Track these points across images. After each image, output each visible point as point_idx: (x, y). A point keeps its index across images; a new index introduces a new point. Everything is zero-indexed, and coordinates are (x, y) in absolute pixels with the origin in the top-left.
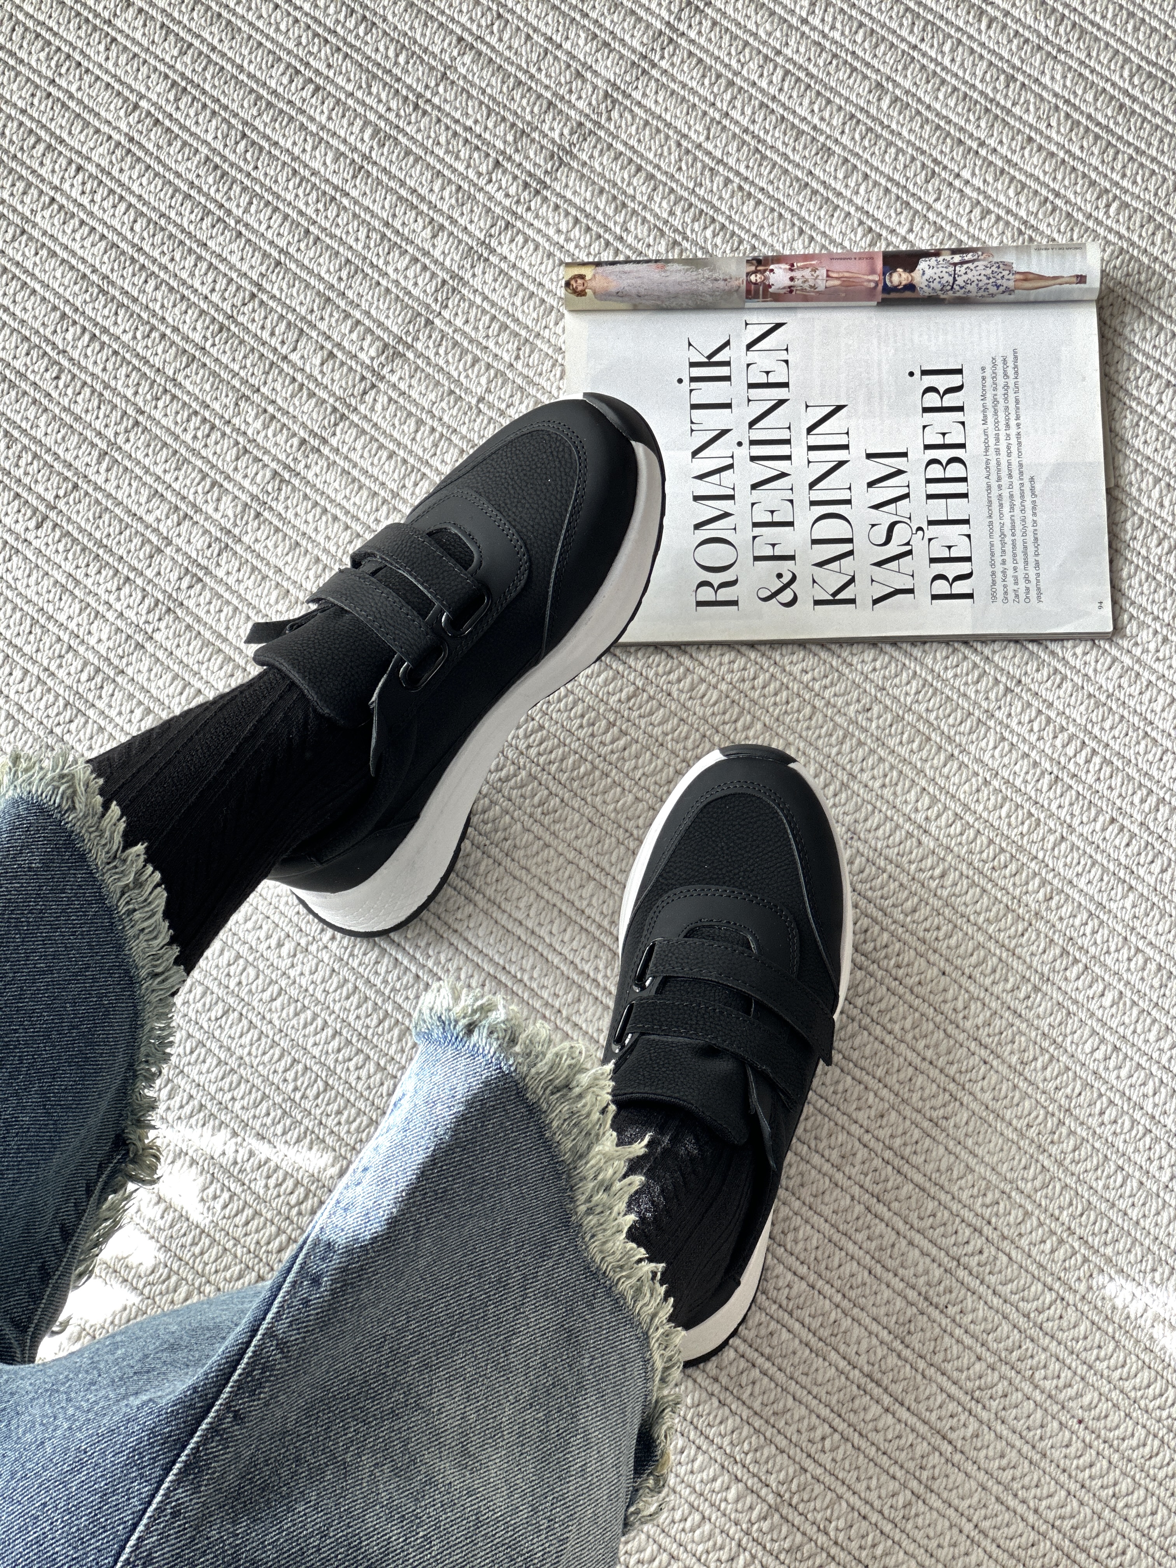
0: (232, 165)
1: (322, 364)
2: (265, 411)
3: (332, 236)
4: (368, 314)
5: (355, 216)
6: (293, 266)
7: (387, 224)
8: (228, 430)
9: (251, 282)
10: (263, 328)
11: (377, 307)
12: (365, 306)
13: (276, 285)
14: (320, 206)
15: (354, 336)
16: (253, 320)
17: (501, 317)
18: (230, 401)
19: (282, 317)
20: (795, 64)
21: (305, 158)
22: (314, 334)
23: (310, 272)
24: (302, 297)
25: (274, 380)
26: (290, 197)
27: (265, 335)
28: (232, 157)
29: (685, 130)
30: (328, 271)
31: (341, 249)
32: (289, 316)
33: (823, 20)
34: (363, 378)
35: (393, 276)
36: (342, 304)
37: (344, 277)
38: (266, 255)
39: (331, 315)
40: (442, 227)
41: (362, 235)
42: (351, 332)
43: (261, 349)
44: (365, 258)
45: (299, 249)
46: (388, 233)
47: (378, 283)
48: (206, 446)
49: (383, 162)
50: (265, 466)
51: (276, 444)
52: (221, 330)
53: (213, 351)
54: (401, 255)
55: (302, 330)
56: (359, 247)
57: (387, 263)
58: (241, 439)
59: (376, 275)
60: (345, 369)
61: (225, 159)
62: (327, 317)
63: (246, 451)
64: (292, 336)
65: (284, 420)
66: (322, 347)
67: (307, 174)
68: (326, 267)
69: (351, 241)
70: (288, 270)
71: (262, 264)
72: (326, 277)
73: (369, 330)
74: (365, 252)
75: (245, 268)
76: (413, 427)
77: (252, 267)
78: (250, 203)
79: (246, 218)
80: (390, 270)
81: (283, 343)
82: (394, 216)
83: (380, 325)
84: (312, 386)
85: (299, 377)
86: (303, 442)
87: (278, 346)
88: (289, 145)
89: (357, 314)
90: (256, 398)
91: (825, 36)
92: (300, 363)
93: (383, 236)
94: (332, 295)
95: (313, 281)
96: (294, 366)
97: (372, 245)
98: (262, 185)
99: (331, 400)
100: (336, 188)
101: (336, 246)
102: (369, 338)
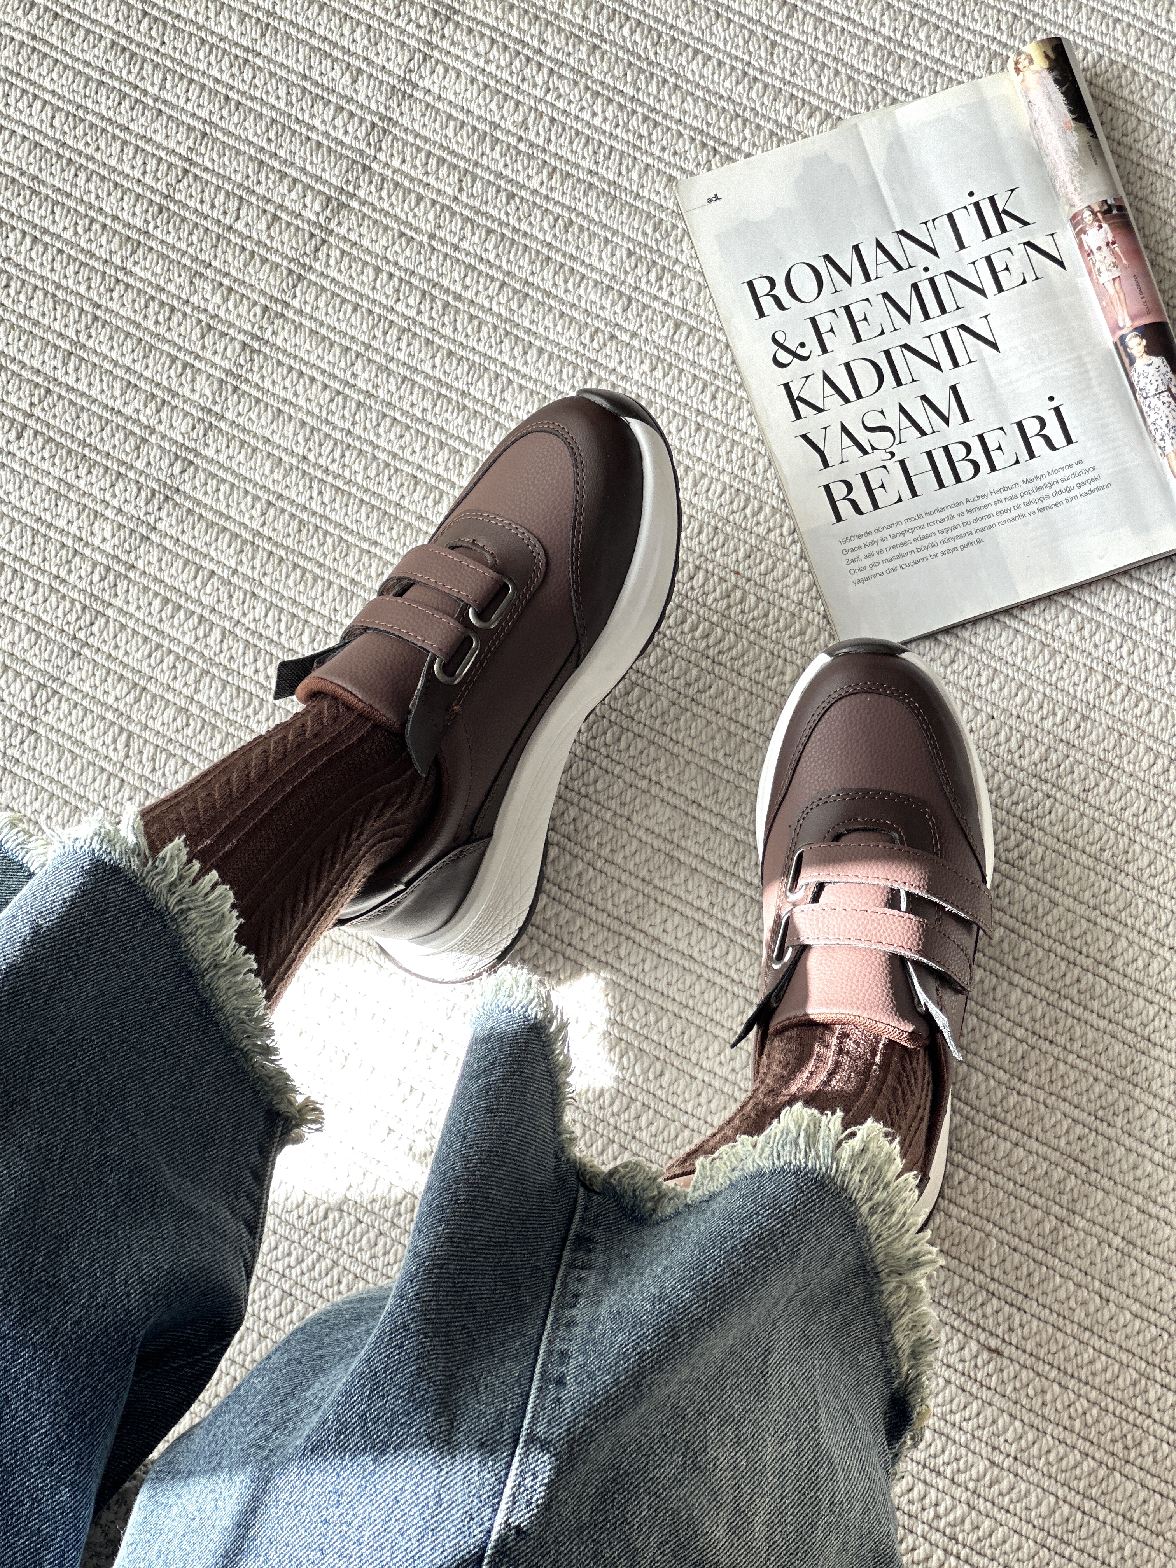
0: (139, 45)
1: (269, 228)
2: (221, 284)
3: (253, 99)
4: (303, 170)
5: (272, 74)
6: (220, 135)
7: (305, 77)
8: (188, 310)
9: (181, 157)
10: (202, 202)
11: (312, 163)
12: (299, 163)
13: (206, 157)
14: (235, 70)
15: (294, 195)
16: (191, 196)
18: (184, 280)
19: (218, 188)
21: (211, 24)
22: (253, 199)
23: (238, 138)
24: (235, 164)
25: (224, 253)
26: (202, 67)
27: (206, 209)
28: (137, 37)
30: (256, 134)
31: (264, 111)
32: (226, 186)
34: (312, 235)
35: (322, 128)
36: (276, 165)
37: (273, 137)
38: (190, 129)
39: (267, 178)
40: (360, 71)
41: (282, 92)
42: (290, 191)
43: (204, 223)
44: (290, 115)
45: (222, 117)
46: (308, 85)
47: (308, 138)
48: (169, 329)
49: (288, 15)
50: (233, 339)
51: (239, 316)
52: (160, 212)
53: (158, 233)
54: (325, 106)
55: (241, 198)
56: (282, 105)
57: (312, 116)
58: (203, 317)
59: (304, 131)
60: (292, 229)
61: (131, 40)
62: (263, 180)
63: (210, 327)
64: (233, 204)
65: (242, 290)
66: (265, 211)
67: (215, 40)
68: (252, 130)
69: (272, 100)
70: (215, 140)
71: (188, 138)
72: (255, 140)
73: (307, 187)
74: (288, 109)
75: (172, 145)
77: (179, 143)
78: (165, 79)
79: (164, 95)
80: (317, 123)
81: (225, 213)
82: (310, 67)
83: (318, 179)
84: (263, 252)
85: (248, 245)
86: (266, 309)
87: (221, 218)
88: (191, 15)
89: (293, 172)
90: (209, 273)
92: (246, 231)
93: (304, 90)
94: (265, 158)
95: (242, 147)
96: (240, 234)
97: (294, 100)
98: (173, 60)
99: (285, 263)
100: (247, 50)
101: (258, 108)
102: (309, 194)
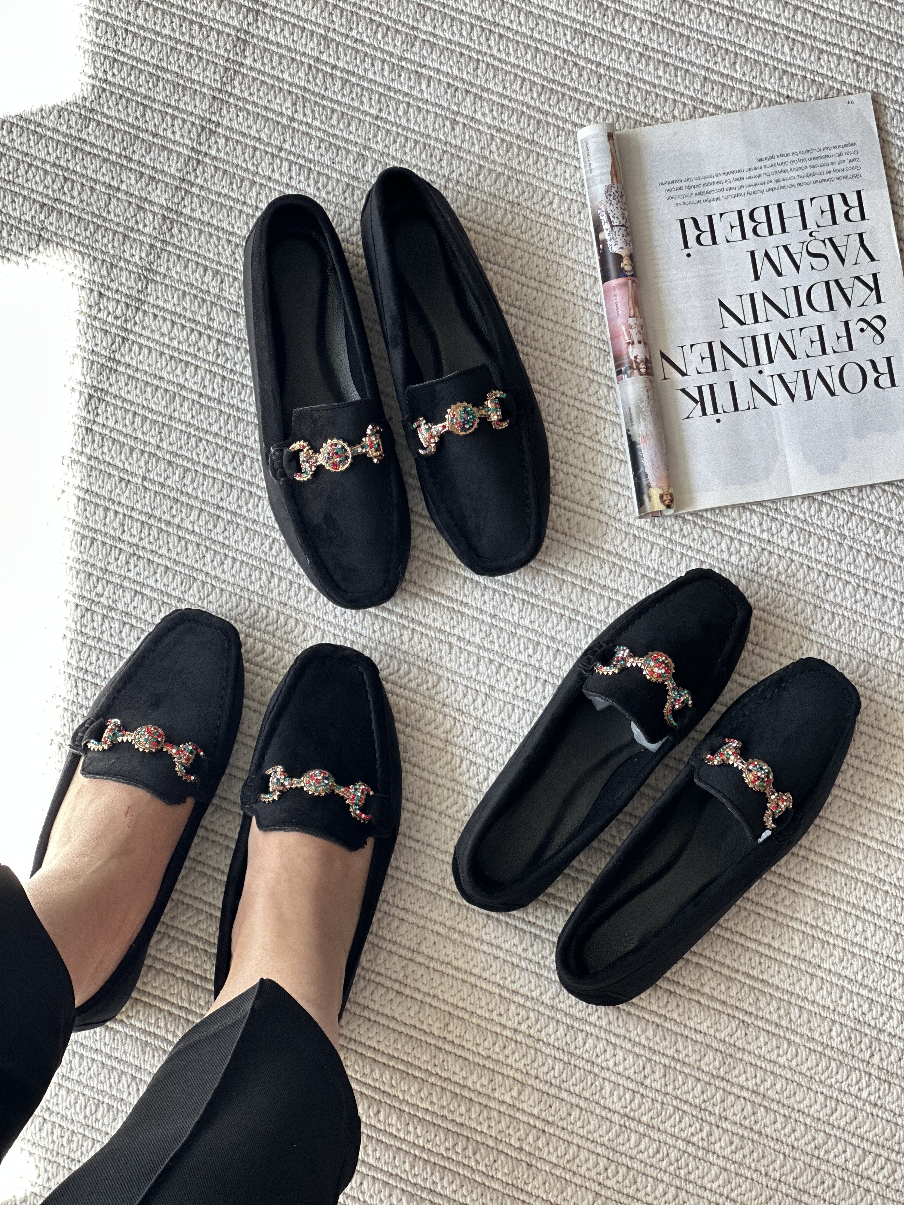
17: (140, 412)
20: (294, 154)
29: (230, 229)
33: (305, 115)
76: (102, 514)
91: (310, 126)
